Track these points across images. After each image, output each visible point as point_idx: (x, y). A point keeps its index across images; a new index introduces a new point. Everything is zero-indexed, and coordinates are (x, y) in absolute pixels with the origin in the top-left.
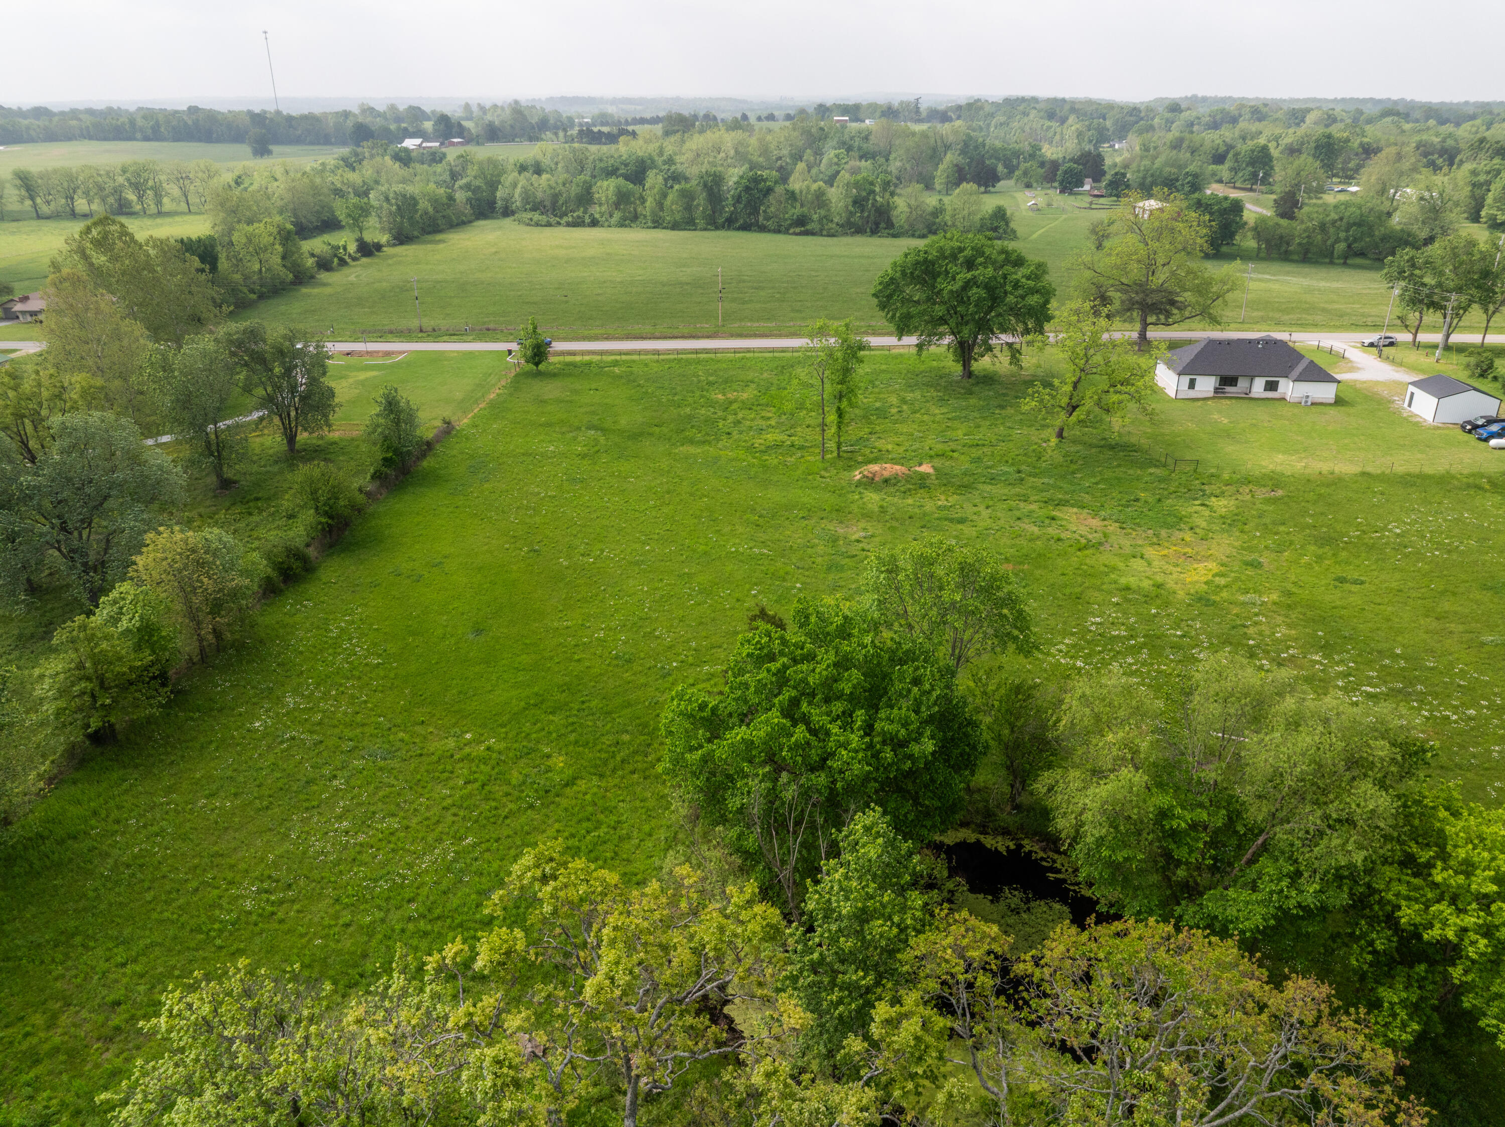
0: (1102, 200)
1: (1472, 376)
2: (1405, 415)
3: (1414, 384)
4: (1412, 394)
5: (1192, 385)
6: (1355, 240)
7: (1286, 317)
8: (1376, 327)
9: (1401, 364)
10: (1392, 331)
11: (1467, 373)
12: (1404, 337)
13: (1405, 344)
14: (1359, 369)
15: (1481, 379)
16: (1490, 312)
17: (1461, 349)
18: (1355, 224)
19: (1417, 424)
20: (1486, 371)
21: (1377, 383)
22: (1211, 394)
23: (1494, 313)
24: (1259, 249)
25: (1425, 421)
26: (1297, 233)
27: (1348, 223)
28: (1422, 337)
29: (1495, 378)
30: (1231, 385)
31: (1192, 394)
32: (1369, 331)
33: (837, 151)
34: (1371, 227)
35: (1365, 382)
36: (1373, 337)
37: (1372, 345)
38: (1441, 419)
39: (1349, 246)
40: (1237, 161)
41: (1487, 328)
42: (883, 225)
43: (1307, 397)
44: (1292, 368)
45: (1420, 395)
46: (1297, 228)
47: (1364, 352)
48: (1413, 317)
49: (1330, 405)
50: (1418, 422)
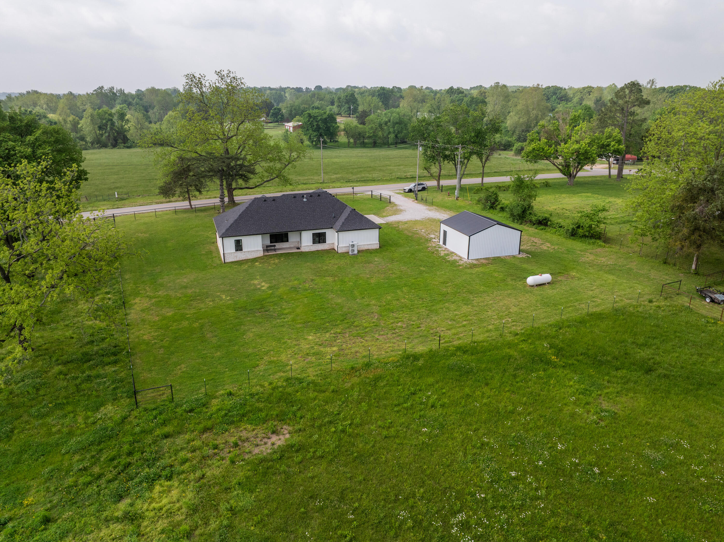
0: (269, 125)
1: (484, 209)
2: (442, 254)
3: (445, 222)
4: (445, 232)
5: (239, 246)
6: (399, 132)
7: (354, 177)
8: (413, 178)
9: (432, 204)
10: (423, 180)
11: (480, 206)
12: (432, 183)
13: (432, 187)
14: (401, 211)
15: (491, 211)
16: (484, 160)
17: (472, 189)
18: (397, 123)
19: (454, 263)
20: (494, 203)
21: (416, 222)
22: (261, 254)
23: (486, 161)
24: (349, 142)
25: (461, 258)
26: (367, 130)
27: (393, 123)
28: (444, 182)
29: (502, 209)
30: (282, 241)
31: (240, 256)
32: (409, 181)
33: (121, 106)
34: (406, 125)
35: (406, 223)
36: (411, 185)
37: (410, 191)
38: (474, 256)
39: (396, 136)
40: (340, 102)
41: (483, 173)
42: (120, 141)
43: (353, 246)
44: (336, 218)
45: (452, 233)
46: (367, 128)
47: (406, 196)
48: (434, 169)
49: (375, 251)
50: (455, 262)
